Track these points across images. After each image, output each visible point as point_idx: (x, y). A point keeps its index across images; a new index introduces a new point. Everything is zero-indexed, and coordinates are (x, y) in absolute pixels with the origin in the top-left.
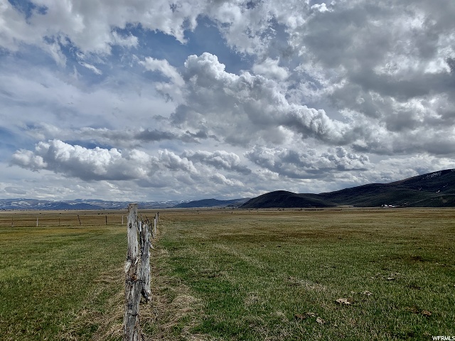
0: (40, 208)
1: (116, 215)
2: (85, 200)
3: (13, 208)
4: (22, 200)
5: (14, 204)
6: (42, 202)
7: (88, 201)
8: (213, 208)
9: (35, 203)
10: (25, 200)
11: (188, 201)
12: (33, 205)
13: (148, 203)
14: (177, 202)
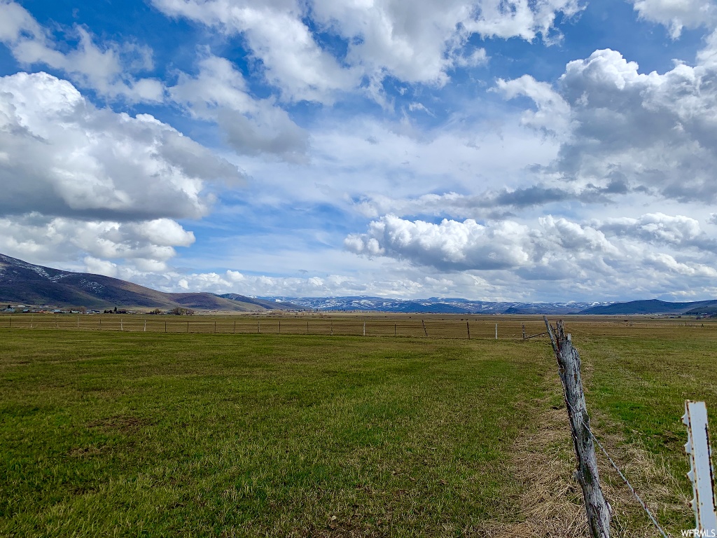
0: (385, 309)
1: (487, 322)
2: (442, 299)
3: (354, 308)
4: (364, 298)
5: (354, 304)
6: (387, 300)
7: (447, 300)
8: (656, 315)
9: (379, 302)
10: (368, 298)
11: (606, 304)
12: (376, 305)
13: (536, 306)
14: (587, 305)
